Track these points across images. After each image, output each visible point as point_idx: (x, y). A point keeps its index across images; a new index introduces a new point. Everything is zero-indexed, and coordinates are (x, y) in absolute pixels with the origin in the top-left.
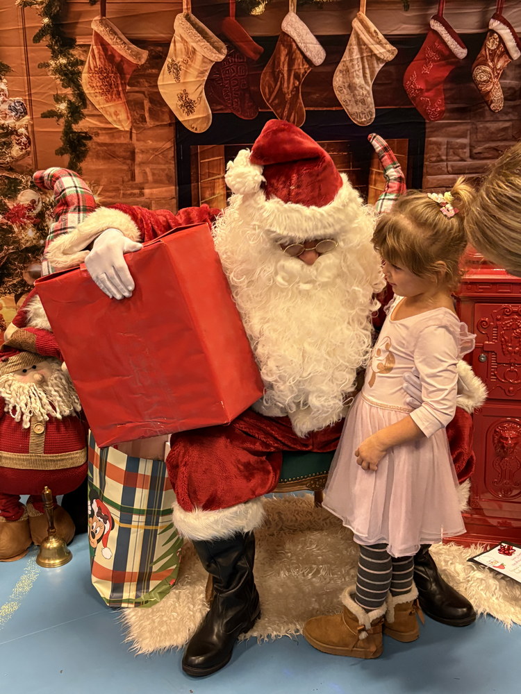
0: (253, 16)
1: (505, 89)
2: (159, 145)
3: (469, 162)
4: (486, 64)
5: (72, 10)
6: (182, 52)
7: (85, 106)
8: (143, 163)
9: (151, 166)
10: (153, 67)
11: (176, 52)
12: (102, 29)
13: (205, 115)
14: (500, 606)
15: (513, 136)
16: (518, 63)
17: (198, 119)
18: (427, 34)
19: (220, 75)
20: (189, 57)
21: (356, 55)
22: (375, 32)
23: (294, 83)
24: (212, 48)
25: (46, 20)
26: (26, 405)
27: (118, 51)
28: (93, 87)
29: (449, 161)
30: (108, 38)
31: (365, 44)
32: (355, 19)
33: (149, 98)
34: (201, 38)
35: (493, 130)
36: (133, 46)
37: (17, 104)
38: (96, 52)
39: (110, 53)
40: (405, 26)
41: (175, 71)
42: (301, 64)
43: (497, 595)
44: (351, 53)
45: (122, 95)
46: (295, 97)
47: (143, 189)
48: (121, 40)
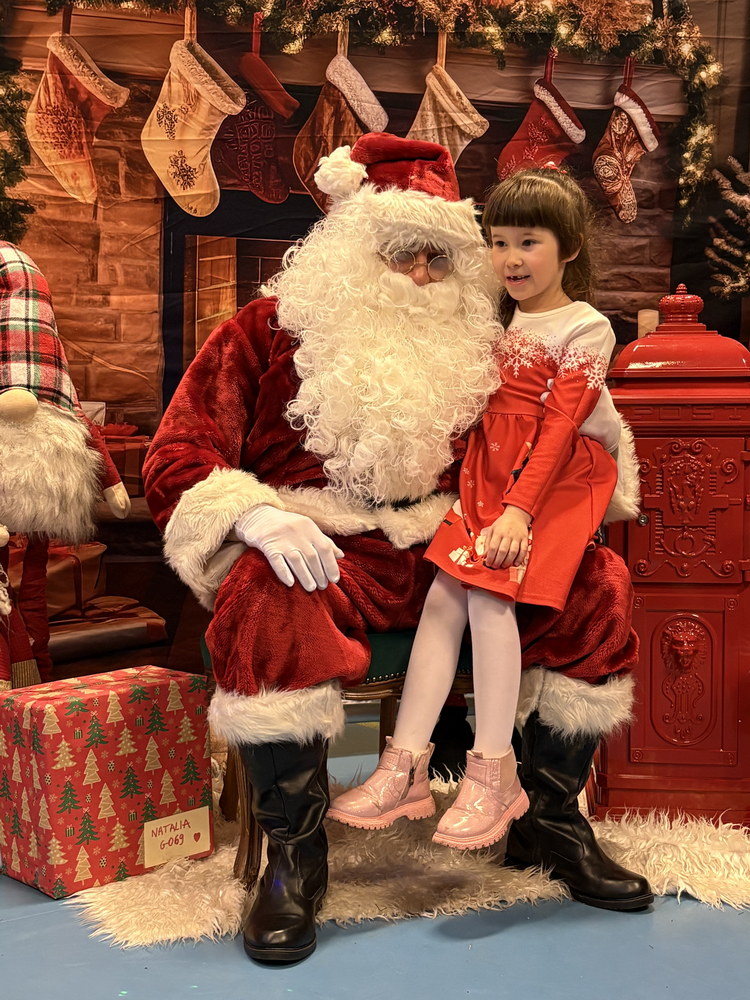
0: (286, 54)
1: (639, 192)
2: (138, 229)
4: (612, 154)
5: (21, 19)
6: (179, 96)
7: (27, 160)
8: (112, 255)
9: (123, 260)
10: (134, 114)
11: (171, 94)
12: (62, 51)
13: (209, 191)
15: (652, 260)
16: (655, 157)
17: (199, 196)
18: (530, 104)
19: (235, 134)
20: (190, 104)
21: (431, 124)
22: (458, 93)
24: (224, 94)
27: (85, 85)
28: (43, 133)
30: (70, 65)
31: (444, 111)
32: (431, 74)
33: (127, 158)
34: (209, 78)
35: (623, 248)
36: (107, 80)
38: (51, 82)
39: (71, 86)
40: (499, 90)
41: (167, 122)
42: (353, 130)
44: (424, 122)
45: (85, 150)
47: (109, 294)
48: (90, 69)
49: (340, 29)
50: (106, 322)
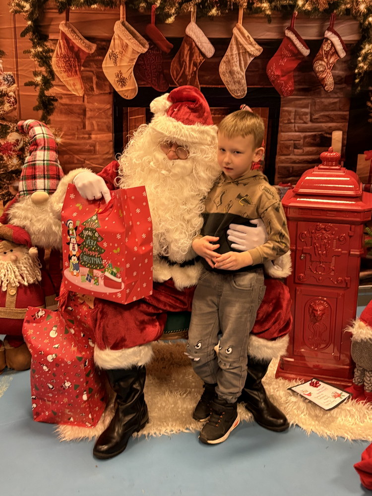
0: (167, 24)
1: (335, 77)
2: (102, 106)
3: (310, 124)
4: (322, 60)
5: (47, 16)
6: (119, 46)
7: (53, 79)
8: (92, 118)
9: (96, 120)
10: (99, 55)
11: (115, 46)
12: (66, 30)
13: (133, 88)
14: (306, 420)
15: (340, 108)
16: (344, 60)
17: (128, 90)
18: (283, 39)
19: (144, 61)
20: (123, 49)
21: (235, 52)
22: (248, 36)
23: (193, 69)
24: (138, 43)
25: (29, 23)
26: (5, 275)
27: (77, 44)
28: (59, 67)
29: (297, 123)
30: (70, 36)
31: (241, 45)
32: (235, 28)
33: (97, 76)
34: (132, 37)
35: (326, 103)
36: (86, 41)
37: (8, 76)
38: (62, 44)
39: (71, 45)
40: (268, 33)
41: (114, 58)
42: (198, 56)
43: (305, 413)
44: (232, 50)
45: (78, 73)
46: (194, 77)
47: (91, 134)
48: (79, 37)
49: (192, 10)
50: (90, 146)
